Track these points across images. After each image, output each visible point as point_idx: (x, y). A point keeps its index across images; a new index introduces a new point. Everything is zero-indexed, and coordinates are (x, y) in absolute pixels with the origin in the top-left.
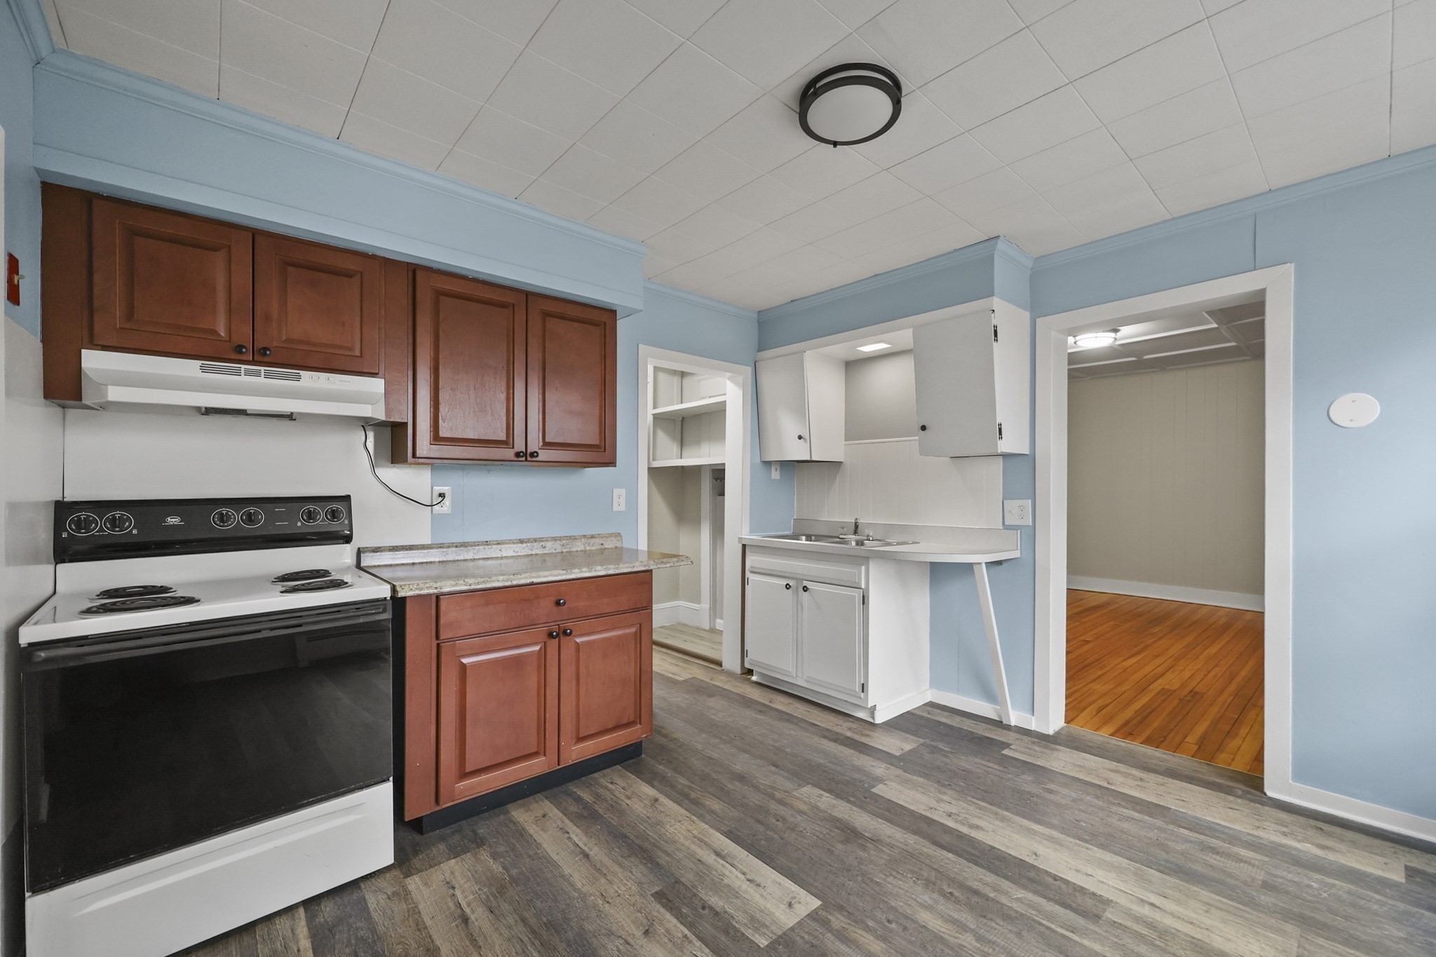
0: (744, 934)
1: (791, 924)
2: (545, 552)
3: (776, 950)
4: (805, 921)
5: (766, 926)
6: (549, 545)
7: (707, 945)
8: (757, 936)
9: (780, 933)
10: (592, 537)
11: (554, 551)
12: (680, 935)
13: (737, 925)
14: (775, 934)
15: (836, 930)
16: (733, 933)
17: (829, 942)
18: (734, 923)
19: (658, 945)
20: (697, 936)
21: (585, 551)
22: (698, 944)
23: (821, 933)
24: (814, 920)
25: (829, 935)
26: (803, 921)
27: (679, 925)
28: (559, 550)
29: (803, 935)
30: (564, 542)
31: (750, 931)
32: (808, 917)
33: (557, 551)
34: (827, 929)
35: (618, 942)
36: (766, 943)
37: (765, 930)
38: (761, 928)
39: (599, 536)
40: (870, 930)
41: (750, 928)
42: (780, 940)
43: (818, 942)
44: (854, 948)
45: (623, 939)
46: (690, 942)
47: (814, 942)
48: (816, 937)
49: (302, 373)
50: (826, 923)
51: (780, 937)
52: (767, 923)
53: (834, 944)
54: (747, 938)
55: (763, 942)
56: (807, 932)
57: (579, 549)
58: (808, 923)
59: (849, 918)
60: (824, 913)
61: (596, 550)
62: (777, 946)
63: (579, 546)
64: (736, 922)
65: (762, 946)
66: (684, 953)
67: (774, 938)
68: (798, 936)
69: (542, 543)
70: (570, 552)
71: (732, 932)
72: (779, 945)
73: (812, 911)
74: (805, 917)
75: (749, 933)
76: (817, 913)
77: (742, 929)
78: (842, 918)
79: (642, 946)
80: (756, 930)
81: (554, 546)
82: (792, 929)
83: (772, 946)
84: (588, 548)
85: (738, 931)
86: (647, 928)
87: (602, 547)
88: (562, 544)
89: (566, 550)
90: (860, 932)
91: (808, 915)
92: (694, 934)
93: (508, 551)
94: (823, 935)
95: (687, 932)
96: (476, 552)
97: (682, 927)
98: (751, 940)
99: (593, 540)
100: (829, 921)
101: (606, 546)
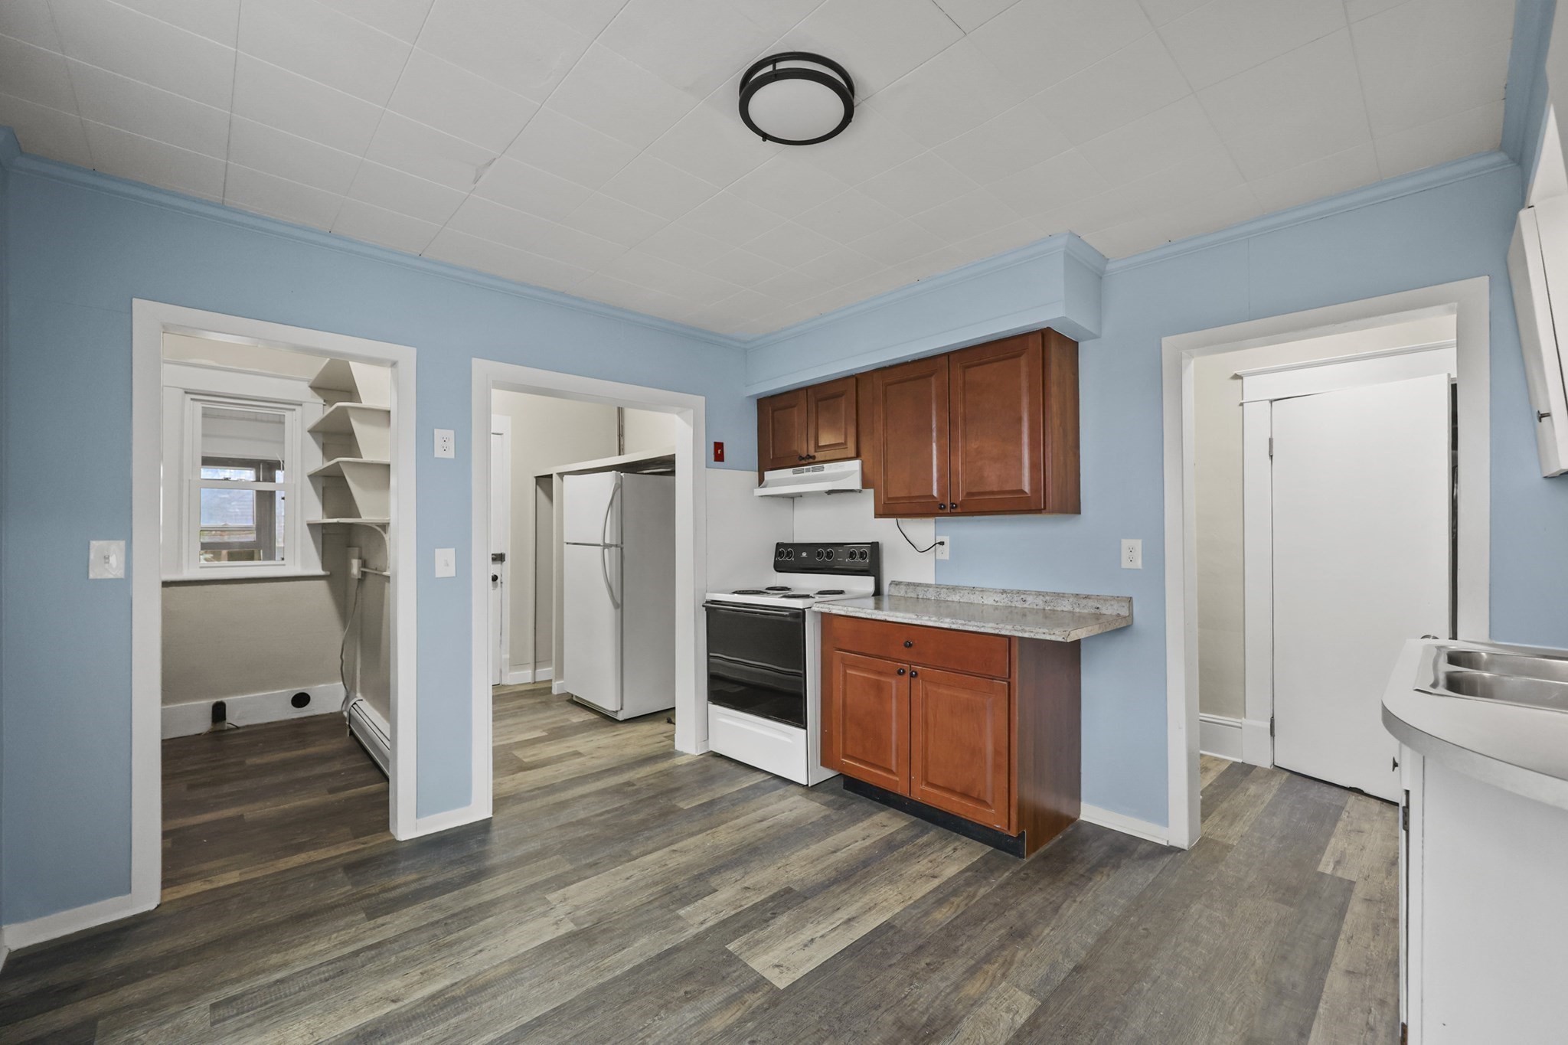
0: (743, 935)
1: (753, 964)
2: (1025, 606)
5: (755, 948)
6: (1030, 599)
8: (740, 943)
9: (742, 957)
10: (1087, 597)
11: (1035, 607)
13: (752, 932)
14: (741, 953)
15: (743, 996)
17: (729, 988)
21: (1072, 613)
23: (739, 984)
24: (759, 982)
25: (736, 989)
26: (756, 973)
28: (1041, 606)
29: (738, 972)
30: (1048, 598)
31: (750, 937)
32: (764, 979)
33: (1038, 607)
34: (745, 989)
36: (730, 948)
37: (747, 947)
38: (750, 945)
39: (1098, 598)
40: (741, 1022)
42: (734, 957)
43: (729, 982)
44: (719, 1005)
46: (735, 909)
47: (728, 979)
48: (733, 981)
49: (825, 465)
50: (752, 988)
51: (738, 957)
52: (759, 949)
53: (726, 992)
54: (736, 938)
55: (732, 946)
56: (741, 975)
57: (1065, 609)
58: (752, 977)
59: (758, 1008)
61: (1089, 614)
63: (1065, 606)
65: (727, 946)
67: (736, 953)
68: (738, 969)
69: (1022, 596)
70: (1054, 610)
74: (763, 976)
76: (767, 985)
77: (749, 934)
78: (758, 1003)
80: (747, 943)
81: (1035, 601)
82: (747, 965)
83: (728, 952)
84: (1077, 610)
87: (1097, 611)
88: (1044, 600)
89: (1049, 608)
90: (739, 1014)
93: (989, 600)
94: (736, 986)
96: (961, 595)
99: (1084, 602)
100: (755, 992)
101: (1104, 611)
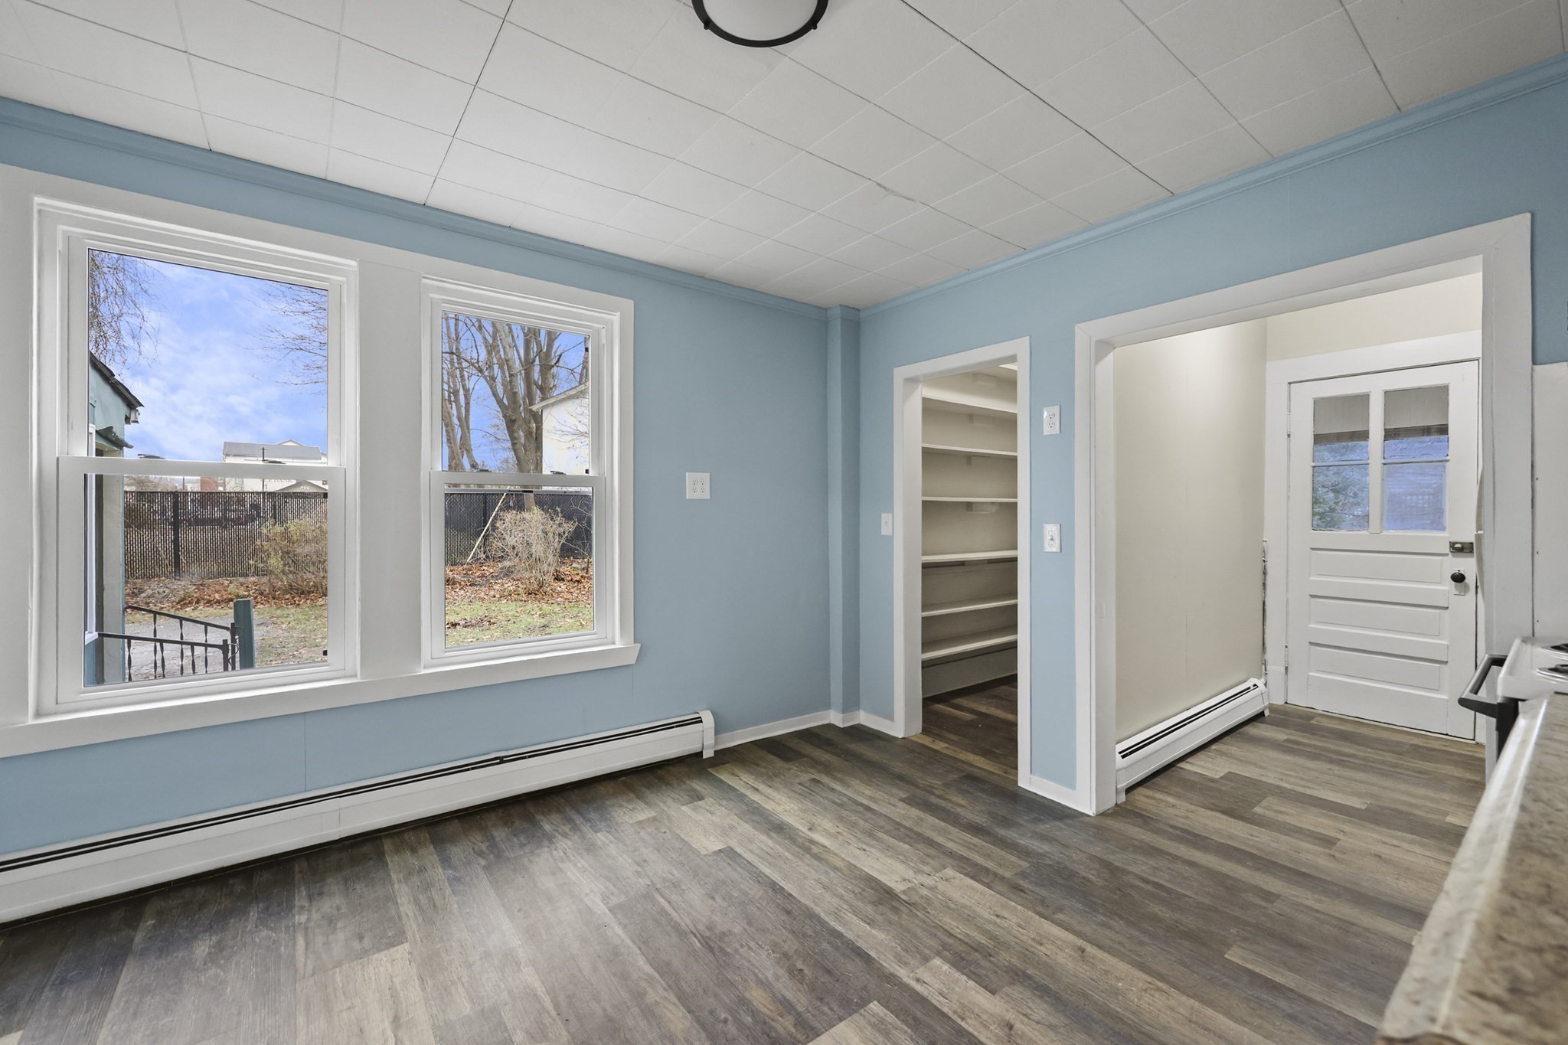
0: (896, 1017)
1: (842, 1026)
3: (861, 998)
4: (824, 1028)
5: (870, 1024)
7: (936, 1008)
8: (881, 1014)
9: (855, 1015)
12: (969, 1021)
13: (905, 1028)
14: (861, 1015)
15: (790, 1014)
16: (908, 1018)
17: (803, 1002)
18: (909, 1031)
19: (990, 1011)
20: (949, 1018)
22: (945, 1010)
23: (809, 1012)
24: (812, 1029)
25: (800, 1009)
26: (827, 1028)
27: (976, 1034)
29: (829, 1012)
31: (890, 1021)
32: (819, 1033)
34: (801, 1016)
35: (1036, 1017)
36: (871, 1005)
37: (873, 1020)
38: (876, 1022)
40: (752, 1011)
41: (890, 1024)
42: (855, 1008)
43: (814, 1003)
44: (779, 995)
45: (1033, 1020)
46: (955, 1012)
47: (819, 1004)
48: (816, 1008)
50: (801, 1022)
51: (855, 1011)
52: (869, 1028)
53: (798, 1000)
54: (892, 1012)
55: (874, 1006)
56: (824, 1014)
58: (821, 1024)
59: (771, 1027)
60: (799, 1036)
62: (859, 1001)
64: (906, 1032)
65: (875, 1002)
66: (958, 1001)
67: (862, 1010)
68: (835, 1012)
71: (911, 1021)
72: (857, 1003)
73: (812, 1040)
74: (823, 1033)
75: (891, 1018)
76: (808, 1037)
77: (899, 1023)
78: (779, 1028)
79: (1007, 1011)
80: (882, 1021)
82: (841, 1019)
83: (864, 1003)
85: (903, 1020)
86: (1012, 1032)
90: (765, 1010)
91: (818, 1036)
92: (954, 1022)
94: (807, 1009)
95: (963, 1024)
97: (971, 1030)
98: (888, 1010)
100: (795, 1026)
